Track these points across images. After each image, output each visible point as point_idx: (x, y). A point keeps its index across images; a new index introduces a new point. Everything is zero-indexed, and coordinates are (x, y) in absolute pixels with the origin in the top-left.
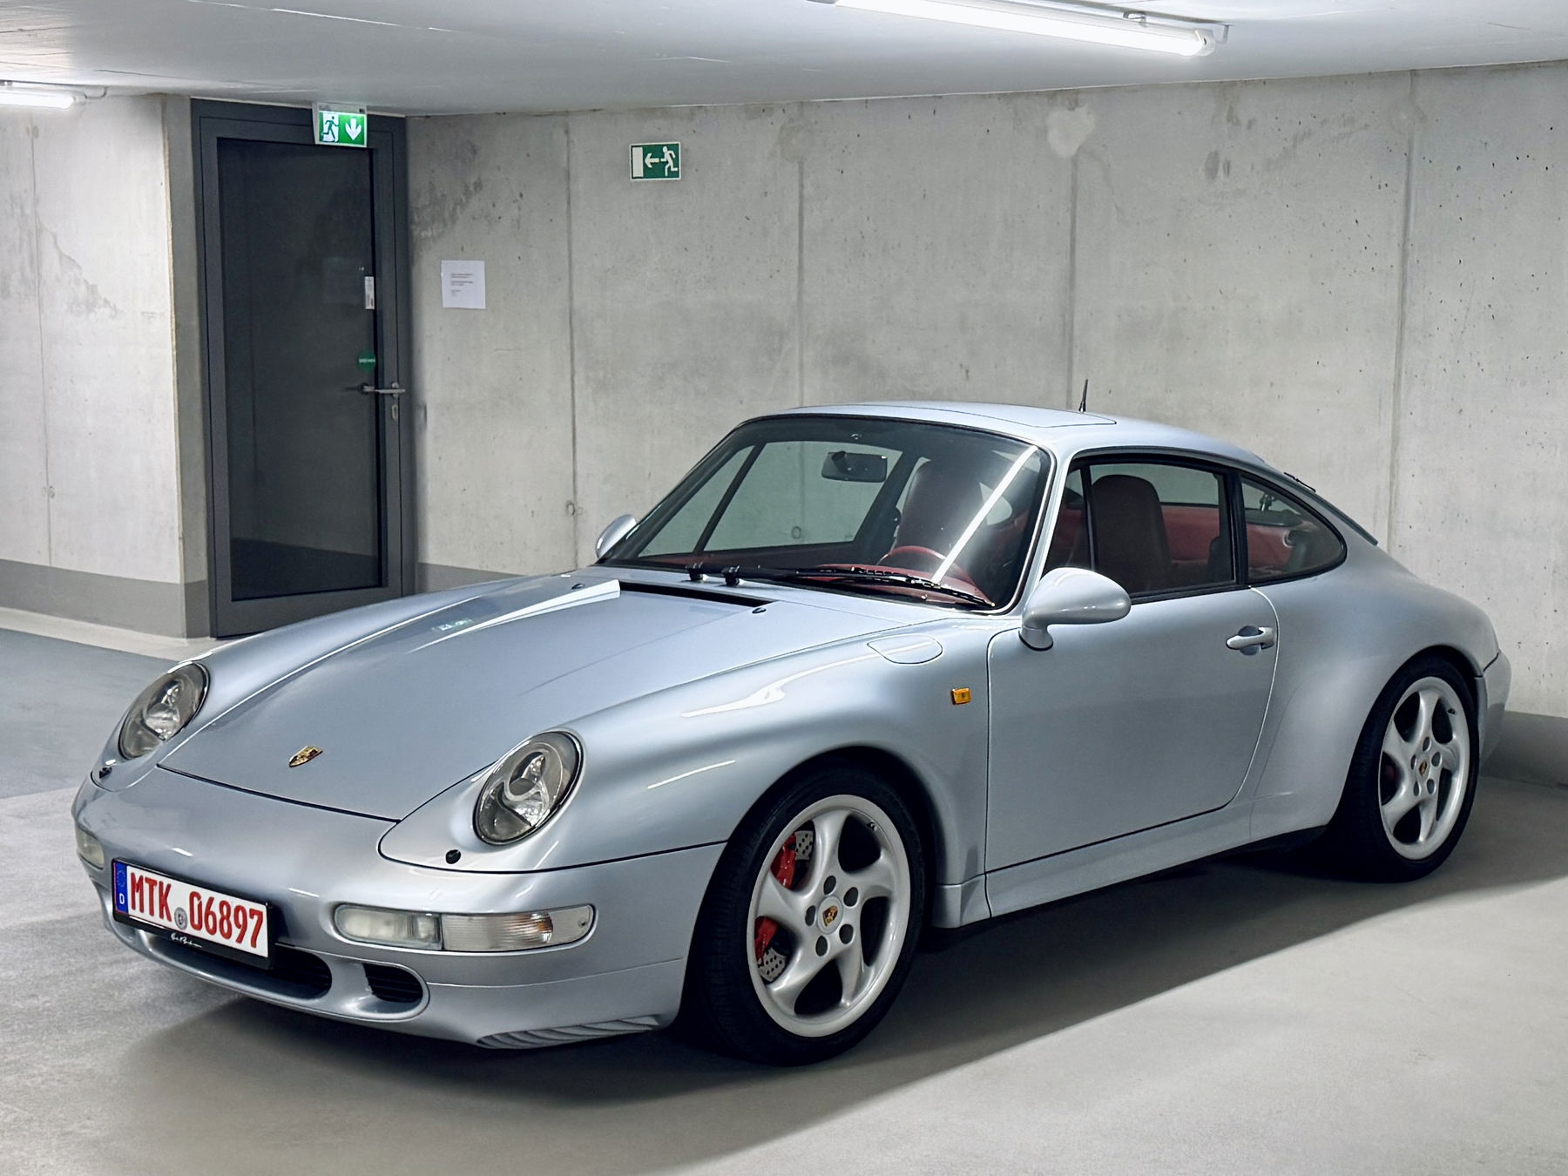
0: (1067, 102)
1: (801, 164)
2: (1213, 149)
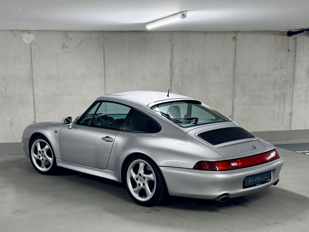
0: (27, 32)
2: (63, 43)
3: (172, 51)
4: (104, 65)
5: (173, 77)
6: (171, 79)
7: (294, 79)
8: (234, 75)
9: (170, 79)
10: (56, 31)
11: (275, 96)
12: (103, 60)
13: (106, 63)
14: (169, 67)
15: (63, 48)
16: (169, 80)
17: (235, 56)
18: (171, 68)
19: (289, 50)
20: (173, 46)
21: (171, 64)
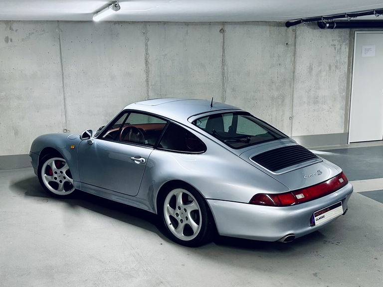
2: (7, 36)
3: (146, 45)
4: (61, 62)
6: (147, 79)
7: (294, 78)
8: (223, 74)
11: (273, 98)
12: (59, 57)
13: (64, 60)
15: (7, 41)
16: (145, 80)
17: (224, 52)
18: (146, 66)
19: (287, 44)
20: (147, 40)
21: (147, 62)
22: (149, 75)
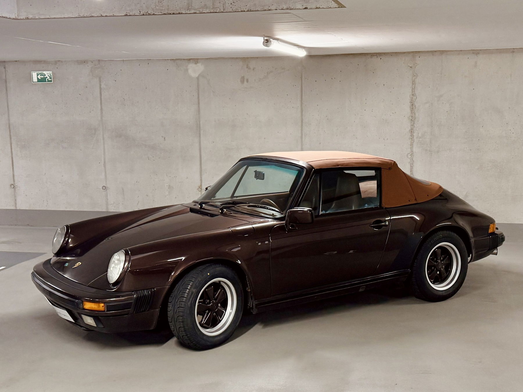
0: (194, 62)
1: (100, 78)
2: (243, 75)
3: (414, 83)
4: (301, 105)
5: (415, 125)
6: (412, 129)
9: (410, 128)
10: (233, 58)
12: (299, 99)
13: (304, 103)
14: (408, 110)
15: (242, 81)
16: (408, 130)
18: (412, 111)
20: (415, 75)
21: (412, 105)
22: (414, 123)
